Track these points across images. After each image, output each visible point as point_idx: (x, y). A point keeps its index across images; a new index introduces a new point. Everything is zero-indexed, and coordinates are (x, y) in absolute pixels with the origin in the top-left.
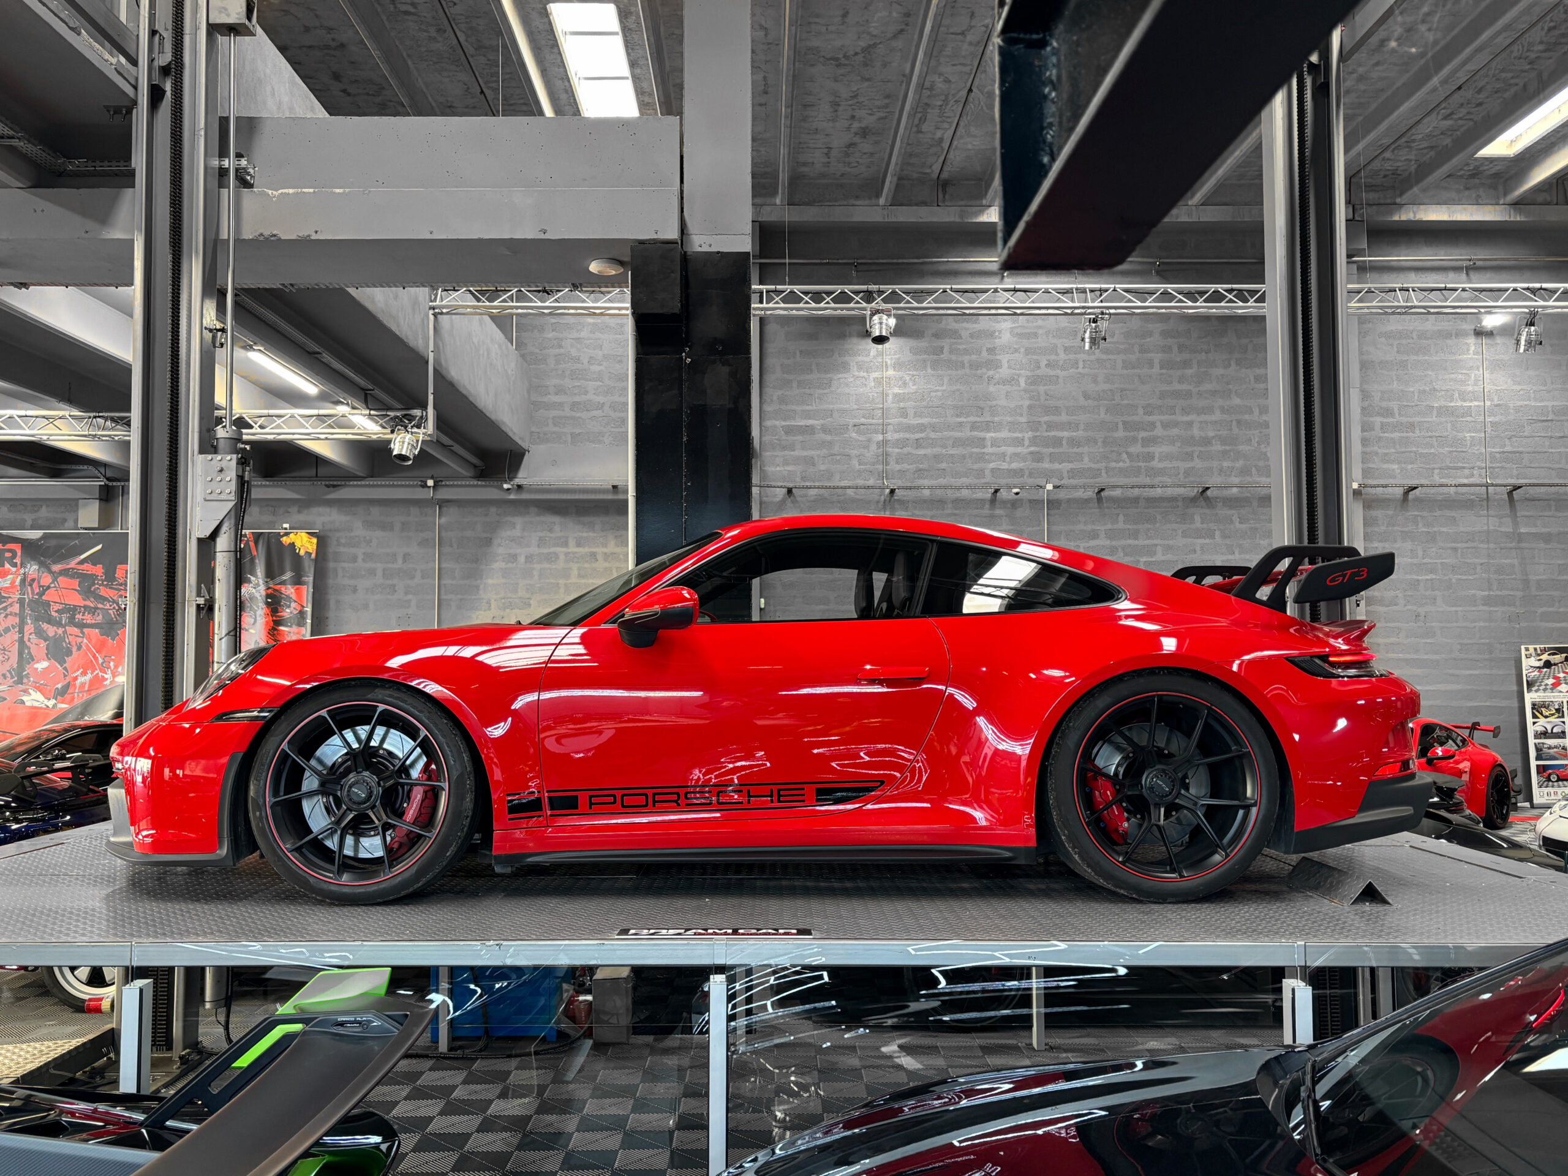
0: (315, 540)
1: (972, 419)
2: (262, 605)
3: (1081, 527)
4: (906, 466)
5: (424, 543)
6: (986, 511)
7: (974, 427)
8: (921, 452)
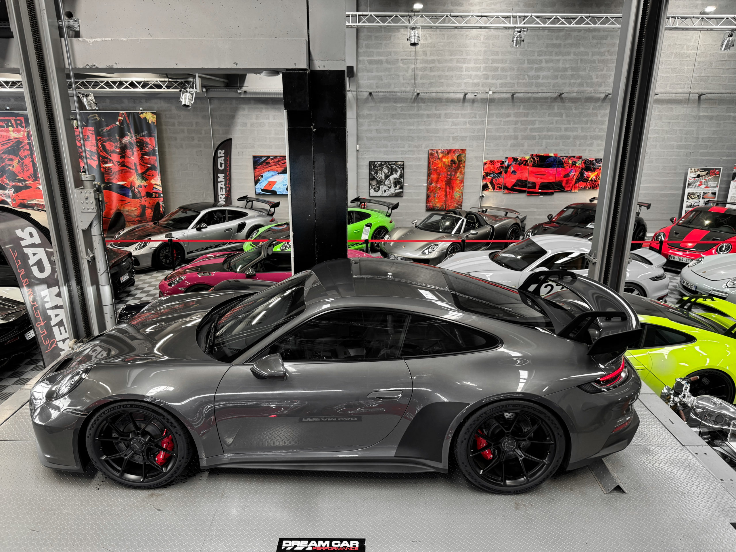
0: (155, 116)
1: (457, 57)
2: (135, 146)
3: (503, 111)
4: (425, 81)
5: (205, 117)
6: (461, 104)
7: (458, 61)
8: (432, 74)
